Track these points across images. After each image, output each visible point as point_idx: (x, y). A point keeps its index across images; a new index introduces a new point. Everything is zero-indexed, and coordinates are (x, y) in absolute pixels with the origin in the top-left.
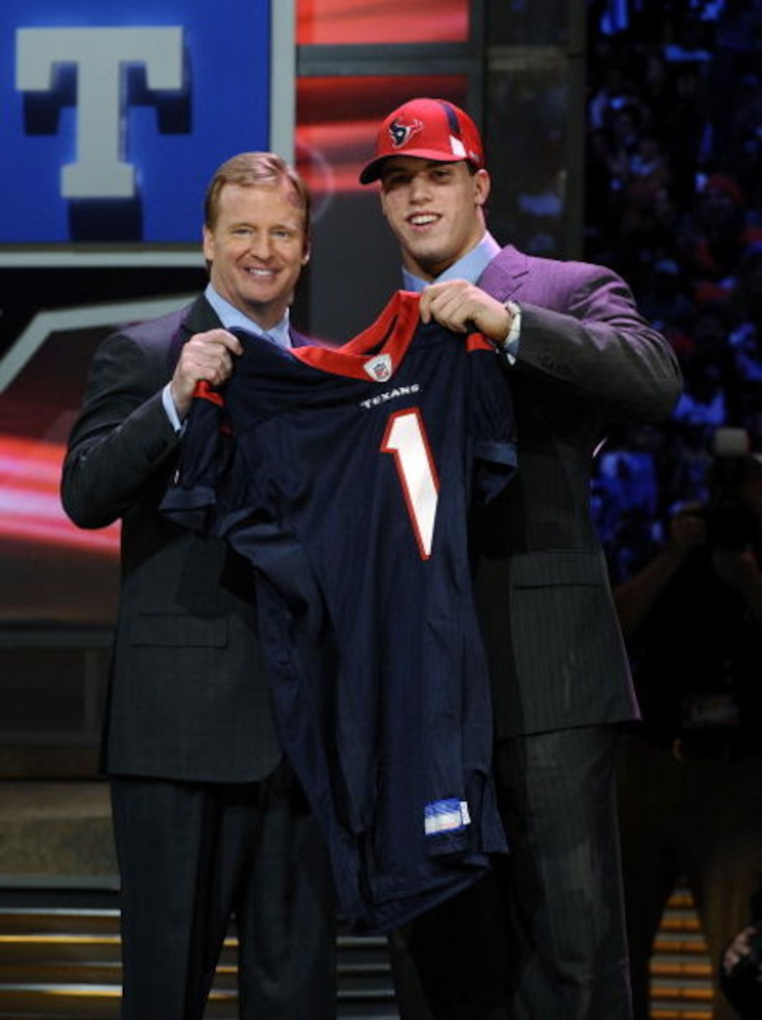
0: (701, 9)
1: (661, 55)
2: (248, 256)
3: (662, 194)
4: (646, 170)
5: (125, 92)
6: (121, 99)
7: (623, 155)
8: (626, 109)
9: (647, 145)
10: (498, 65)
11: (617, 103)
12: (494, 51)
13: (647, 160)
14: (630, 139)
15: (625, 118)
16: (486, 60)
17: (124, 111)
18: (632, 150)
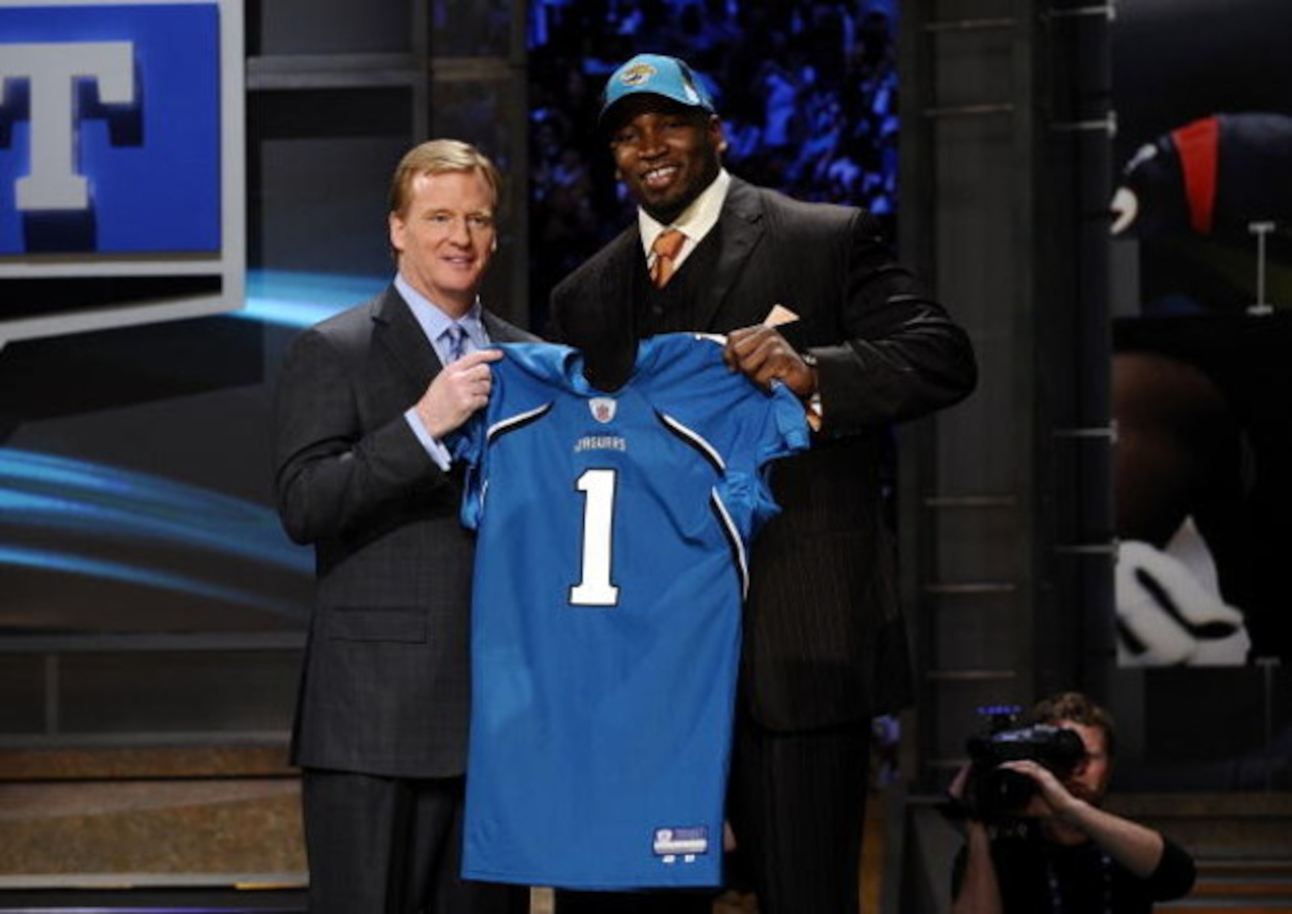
0: (618, 24)
1: (580, 68)
2: (445, 245)
3: (585, 203)
4: (568, 180)
5: (77, 106)
6: (73, 112)
7: (545, 165)
8: (546, 121)
9: (570, 156)
10: (442, 77)
11: (539, 115)
12: (439, 62)
13: (568, 171)
14: (552, 150)
15: (547, 130)
16: (431, 72)
17: (77, 124)
18: (555, 161)
